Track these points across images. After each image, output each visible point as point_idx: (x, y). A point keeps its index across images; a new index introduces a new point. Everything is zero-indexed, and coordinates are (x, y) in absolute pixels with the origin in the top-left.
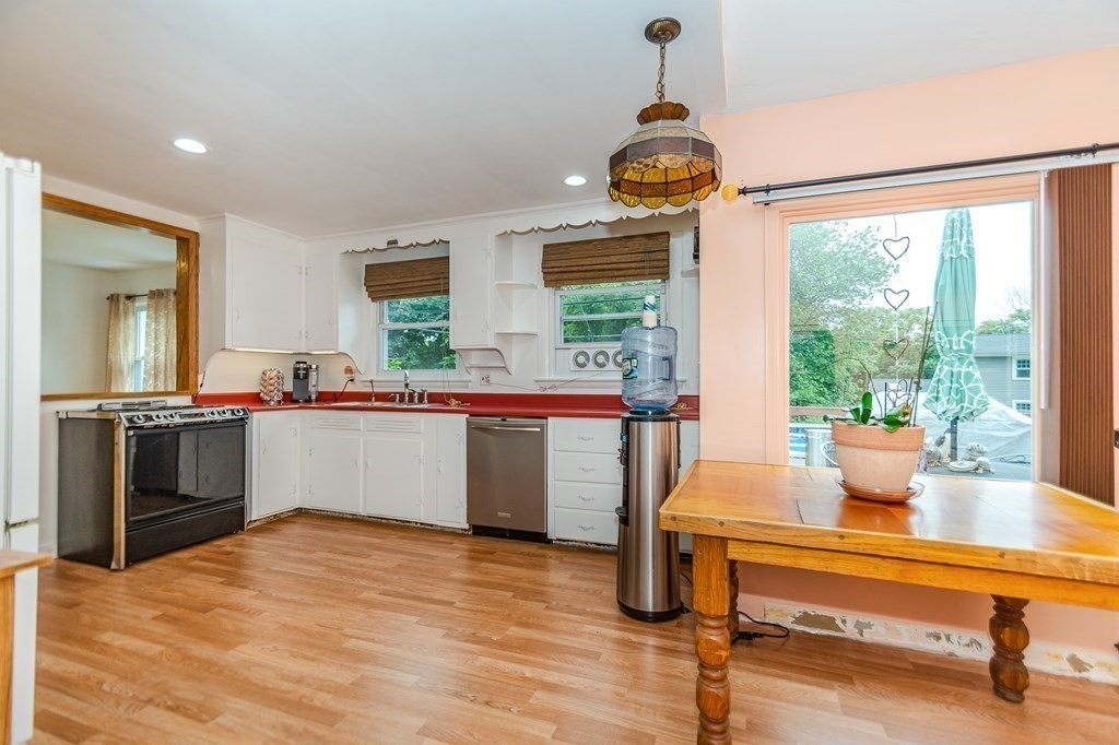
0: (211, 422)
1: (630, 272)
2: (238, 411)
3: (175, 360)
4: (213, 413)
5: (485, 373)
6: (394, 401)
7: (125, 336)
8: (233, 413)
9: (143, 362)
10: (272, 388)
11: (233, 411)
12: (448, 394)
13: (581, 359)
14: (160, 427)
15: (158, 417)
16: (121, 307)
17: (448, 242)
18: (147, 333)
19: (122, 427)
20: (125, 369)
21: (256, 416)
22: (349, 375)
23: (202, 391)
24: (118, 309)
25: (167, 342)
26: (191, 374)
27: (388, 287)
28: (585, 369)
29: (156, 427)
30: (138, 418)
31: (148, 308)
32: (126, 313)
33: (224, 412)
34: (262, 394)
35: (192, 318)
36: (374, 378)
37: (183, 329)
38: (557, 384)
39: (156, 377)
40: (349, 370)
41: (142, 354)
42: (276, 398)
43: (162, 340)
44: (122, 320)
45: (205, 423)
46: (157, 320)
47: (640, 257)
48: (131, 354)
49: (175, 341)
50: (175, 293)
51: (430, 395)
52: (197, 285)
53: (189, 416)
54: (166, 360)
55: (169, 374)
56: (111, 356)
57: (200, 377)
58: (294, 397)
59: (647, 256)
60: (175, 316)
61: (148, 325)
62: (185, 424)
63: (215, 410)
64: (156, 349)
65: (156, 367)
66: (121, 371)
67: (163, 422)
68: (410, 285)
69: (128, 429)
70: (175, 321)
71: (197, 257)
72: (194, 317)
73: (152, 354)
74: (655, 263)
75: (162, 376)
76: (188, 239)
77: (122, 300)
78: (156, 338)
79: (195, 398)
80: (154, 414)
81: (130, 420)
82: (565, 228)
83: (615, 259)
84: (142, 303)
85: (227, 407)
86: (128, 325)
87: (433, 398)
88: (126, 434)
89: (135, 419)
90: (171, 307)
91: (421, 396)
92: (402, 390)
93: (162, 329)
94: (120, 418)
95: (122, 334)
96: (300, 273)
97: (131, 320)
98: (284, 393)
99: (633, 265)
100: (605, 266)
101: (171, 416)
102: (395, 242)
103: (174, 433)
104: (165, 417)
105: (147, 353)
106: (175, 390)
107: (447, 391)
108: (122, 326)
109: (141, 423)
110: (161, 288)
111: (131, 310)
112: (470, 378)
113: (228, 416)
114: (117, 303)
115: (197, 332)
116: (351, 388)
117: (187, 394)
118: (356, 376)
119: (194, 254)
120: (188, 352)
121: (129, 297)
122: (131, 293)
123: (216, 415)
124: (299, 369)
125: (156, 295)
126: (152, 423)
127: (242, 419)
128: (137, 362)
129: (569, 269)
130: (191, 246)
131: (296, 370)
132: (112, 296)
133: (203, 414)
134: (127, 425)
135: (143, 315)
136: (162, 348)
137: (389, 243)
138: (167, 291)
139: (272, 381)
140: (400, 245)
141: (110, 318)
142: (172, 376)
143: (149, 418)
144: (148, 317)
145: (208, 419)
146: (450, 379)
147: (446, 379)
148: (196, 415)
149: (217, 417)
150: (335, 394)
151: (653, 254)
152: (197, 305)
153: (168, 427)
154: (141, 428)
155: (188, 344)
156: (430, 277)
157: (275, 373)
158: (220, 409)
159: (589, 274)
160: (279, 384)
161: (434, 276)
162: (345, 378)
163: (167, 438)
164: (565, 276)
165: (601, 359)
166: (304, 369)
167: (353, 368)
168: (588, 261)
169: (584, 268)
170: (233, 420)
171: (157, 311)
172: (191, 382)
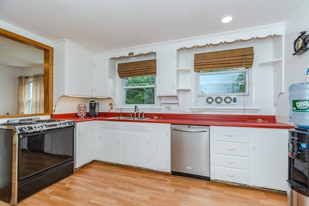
0: (60, 128)
1: (234, 64)
2: (71, 123)
3: (43, 100)
4: (60, 124)
5: (168, 106)
6: (130, 116)
7: (25, 92)
8: (69, 124)
9: (31, 101)
10: (82, 111)
11: (69, 122)
12: (153, 114)
13: (210, 100)
14: (36, 132)
15: (35, 127)
16: (23, 81)
17: (155, 53)
18: (33, 90)
19: (16, 133)
20: (25, 104)
21: (78, 124)
22: (111, 106)
23: (55, 113)
24: (22, 82)
25: (40, 93)
26: (50, 106)
27: (127, 72)
28: (211, 104)
29: (34, 132)
30: (25, 128)
31: (33, 81)
32: (25, 83)
33: (65, 123)
34: (78, 114)
35: (50, 83)
36: (122, 108)
37: (46, 87)
38: (201, 110)
39: (36, 106)
40: (111, 104)
41: (31, 98)
42: (83, 115)
43: (39, 93)
44: (24, 86)
45: (57, 129)
46: (36, 86)
47: (240, 58)
48: (27, 98)
49: (43, 93)
50: (43, 76)
51: (145, 114)
52: (52, 69)
53: (50, 126)
54: (40, 100)
55: (41, 105)
56: (20, 99)
57: (54, 107)
58: (90, 115)
59: (244, 57)
60: (43, 84)
61: (33, 87)
62: (48, 130)
63: (61, 122)
64: (36, 96)
65: (36, 103)
66: (23, 104)
67: (38, 129)
68: (137, 71)
69: (19, 135)
70: (43, 86)
71: (52, 58)
72: (51, 82)
73: (35, 98)
74: (247, 60)
75: (38, 106)
76: (49, 50)
77: (24, 78)
78: (36, 92)
79: (52, 116)
80: (33, 126)
81: (21, 130)
82: (209, 46)
83: (228, 59)
84: (31, 80)
85: (66, 120)
86: (26, 88)
87: (147, 115)
88: (19, 137)
89: (24, 129)
90: (42, 81)
91: (141, 115)
92: (134, 112)
93: (38, 89)
94: (16, 129)
95: (24, 91)
96: (93, 67)
97: (27, 86)
98: (86, 113)
99: (237, 61)
100: (223, 62)
101: (42, 126)
102: (133, 54)
103: (42, 134)
104: (39, 127)
105: (33, 98)
106: (43, 113)
107: (153, 112)
108: (23, 88)
109: (26, 131)
110: (38, 74)
111: (27, 82)
112: (161, 107)
113: (67, 125)
114: (22, 80)
115: (52, 89)
116: (112, 111)
117: (48, 115)
118: (113, 106)
119: (51, 56)
120: (49, 97)
121: (26, 78)
122: (27, 76)
123: (62, 125)
124: (92, 104)
125: (36, 77)
126: (32, 131)
127: (73, 126)
128: (29, 101)
129: (206, 63)
130: (50, 53)
131: (91, 104)
132: (20, 77)
133: (56, 125)
134: (19, 132)
135: (32, 84)
136: (39, 96)
137: (130, 54)
138: (40, 75)
139: (82, 109)
140: (135, 54)
141: (19, 85)
142: (42, 106)
143: (31, 128)
144: (33, 84)
145: (58, 127)
146: (154, 108)
147: (152, 108)
148: (53, 125)
149: (62, 126)
150: (105, 113)
151: (246, 56)
152: (53, 77)
153: (40, 132)
154: (27, 133)
155: (49, 93)
156: (145, 68)
157: (83, 105)
158: (63, 122)
159: (215, 66)
160: (85, 110)
161: (147, 67)
162: (110, 107)
163: (39, 137)
164: (204, 66)
165: (219, 100)
166: (94, 104)
167: (113, 103)
168: (216, 60)
169: (213, 63)
170: (69, 127)
171: (36, 82)
172: (50, 109)
